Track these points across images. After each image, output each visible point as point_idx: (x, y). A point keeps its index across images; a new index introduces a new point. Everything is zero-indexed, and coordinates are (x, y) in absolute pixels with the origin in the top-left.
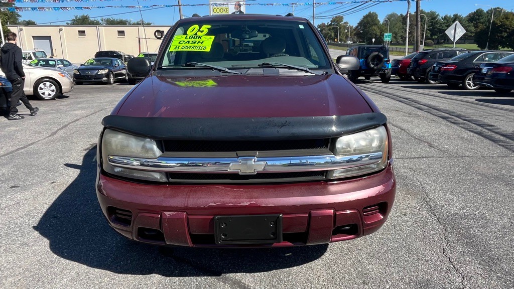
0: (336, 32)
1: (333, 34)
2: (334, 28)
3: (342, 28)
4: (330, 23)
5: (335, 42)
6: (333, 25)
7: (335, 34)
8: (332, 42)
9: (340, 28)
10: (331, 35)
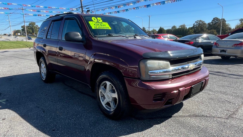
0: (33, 30)
1: (31, 31)
2: (31, 28)
3: (36, 28)
4: (28, 25)
5: (32, 35)
6: (31, 26)
7: (32, 31)
8: (31, 35)
9: (35, 28)
10: (30, 32)
